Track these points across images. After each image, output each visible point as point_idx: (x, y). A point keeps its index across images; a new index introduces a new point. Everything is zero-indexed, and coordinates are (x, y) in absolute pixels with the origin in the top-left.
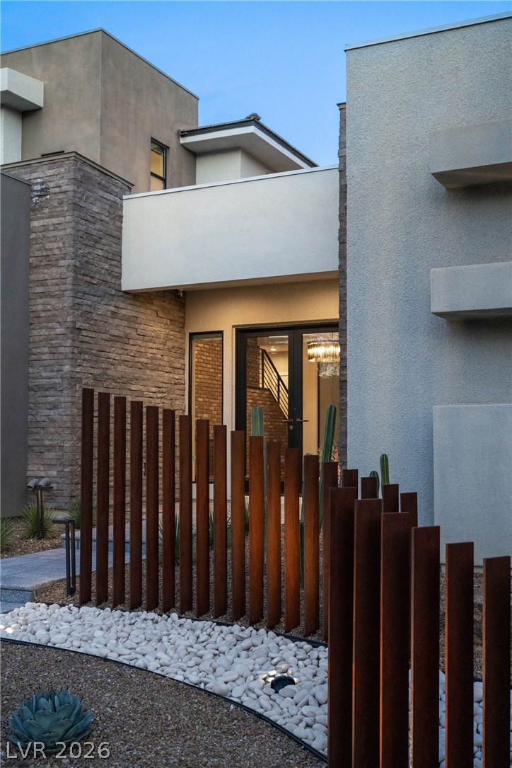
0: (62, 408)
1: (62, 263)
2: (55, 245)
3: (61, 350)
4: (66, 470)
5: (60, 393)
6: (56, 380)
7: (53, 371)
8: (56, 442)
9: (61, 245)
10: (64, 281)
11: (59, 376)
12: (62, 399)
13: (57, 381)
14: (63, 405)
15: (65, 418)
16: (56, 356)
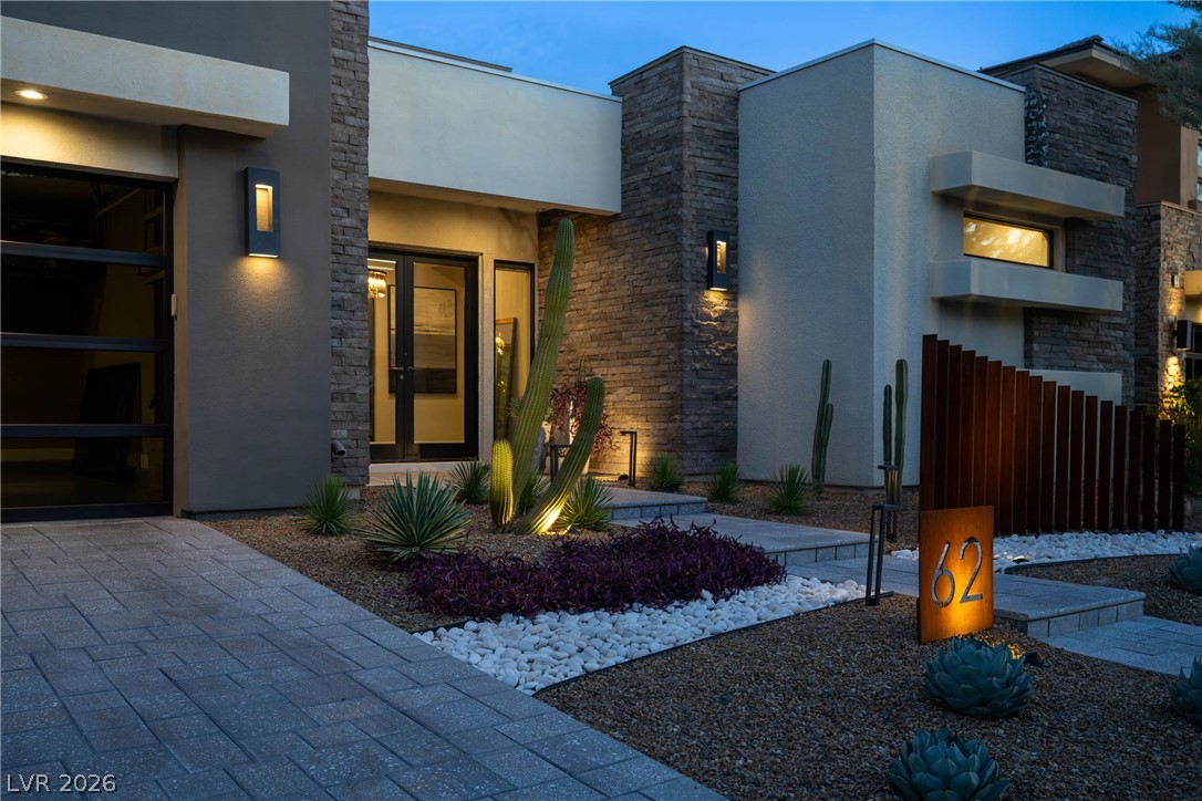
0: (353, 337)
1: (350, 120)
2: (339, 90)
3: (350, 250)
4: (360, 428)
5: (350, 315)
6: (343, 294)
7: (338, 281)
8: (347, 387)
9: (349, 93)
10: (355, 149)
11: (347, 289)
12: (354, 324)
13: (346, 296)
14: (357, 333)
15: (358, 352)
16: (342, 259)
